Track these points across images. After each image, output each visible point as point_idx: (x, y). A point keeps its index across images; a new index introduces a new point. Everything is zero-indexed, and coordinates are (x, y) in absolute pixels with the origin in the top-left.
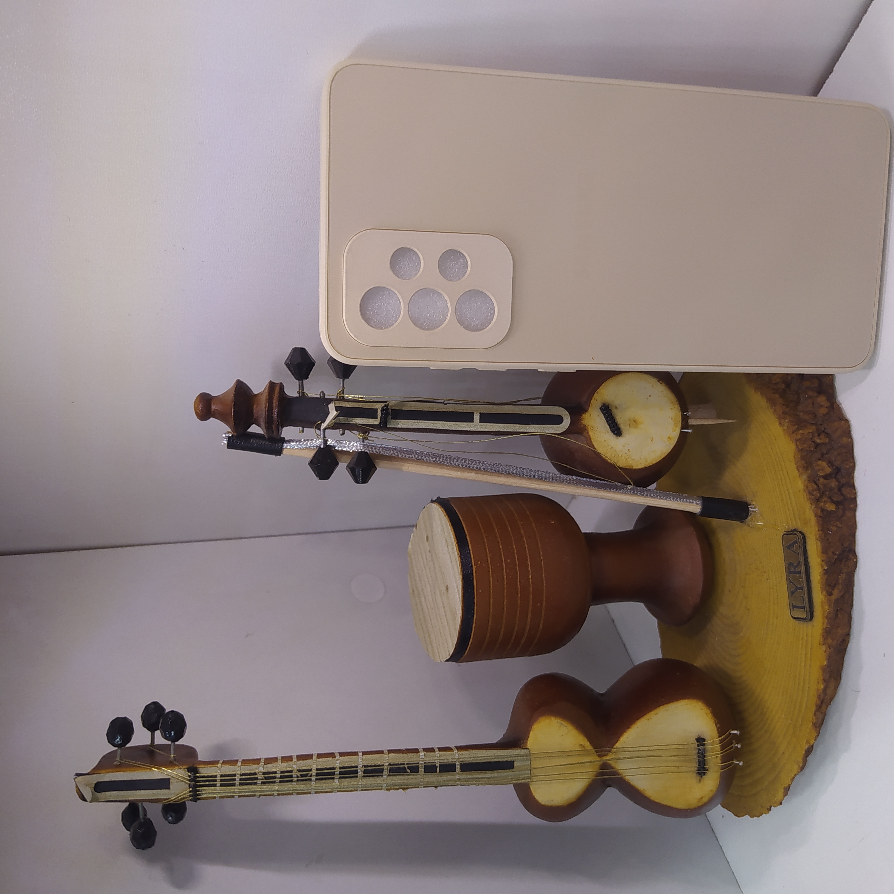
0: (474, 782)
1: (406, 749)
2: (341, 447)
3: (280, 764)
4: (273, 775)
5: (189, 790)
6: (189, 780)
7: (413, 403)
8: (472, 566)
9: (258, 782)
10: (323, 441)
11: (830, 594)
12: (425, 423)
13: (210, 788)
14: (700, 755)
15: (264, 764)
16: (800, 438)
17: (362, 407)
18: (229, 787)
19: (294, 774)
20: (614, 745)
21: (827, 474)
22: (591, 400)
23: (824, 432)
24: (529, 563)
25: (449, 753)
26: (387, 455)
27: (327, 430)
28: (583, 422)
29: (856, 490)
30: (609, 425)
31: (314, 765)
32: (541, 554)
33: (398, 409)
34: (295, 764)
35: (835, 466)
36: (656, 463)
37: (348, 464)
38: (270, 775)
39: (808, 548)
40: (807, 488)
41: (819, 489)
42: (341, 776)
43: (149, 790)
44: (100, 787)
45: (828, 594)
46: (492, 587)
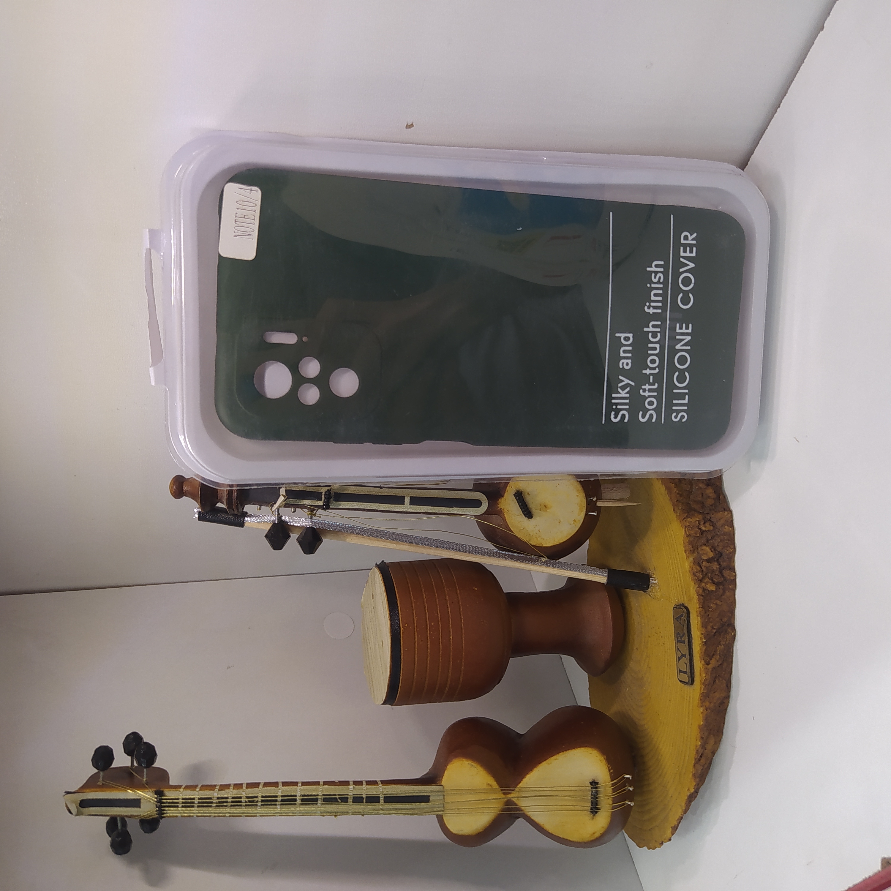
0: (394, 812)
1: (339, 782)
2: (292, 522)
3: (232, 790)
4: (225, 800)
5: (156, 809)
6: (156, 802)
7: (354, 487)
8: (400, 628)
9: (213, 805)
10: (277, 518)
11: (708, 663)
12: (363, 504)
13: (172, 809)
14: (593, 796)
15: (219, 790)
16: (689, 525)
17: (309, 490)
18: (188, 809)
19: (243, 800)
20: (518, 785)
21: (710, 558)
22: (507, 486)
23: (710, 520)
24: (451, 626)
25: (375, 786)
26: (331, 529)
27: (280, 509)
28: (499, 506)
29: (736, 573)
30: (521, 509)
31: (260, 792)
32: (462, 618)
33: (340, 492)
34: (243, 791)
35: (718, 551)
36: (563, 542)
37: (298, 537)
38: (223, 800)
39: (691, 621)
40: (692, 569)
41: (702, 570)
42: (282, 803)
43: (124, 808)
44: (84, 804)
45: (706, 663)
46: (416, 646)
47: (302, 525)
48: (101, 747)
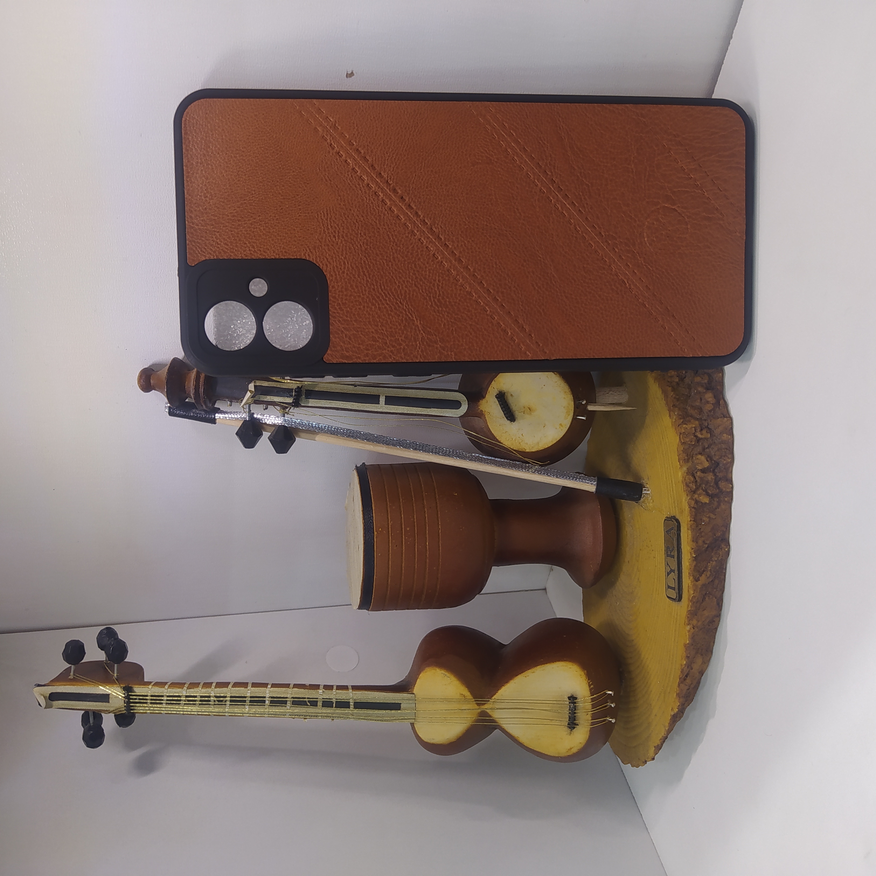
0: (363, 717)
1: (310, 685)
2: (265, 420)
3: (201, 689)
4: (193, 699)
5: (125, 705)
6: (124, 697)
7: (326, 384)
8: (374, 533)
9: (182, 703)
10: (248, 416)
11: (697, 580)
12: (336, 403)
13: (143, 705)
14: (570, 711)
15: (187, 689)
16: (684, 432)
17: (280, 387)
18: (157, 706)
19: (211, 699)
20: (492, 697)
21: (705, 468)
22: (489, 387)
23: (707, 427)
24: (427, 532)
25: (345, 691)
26: (304, 429)
27: (251, 405)
28: (479, 407)
29: (733, 485)
30: (503, 412)
31: (228, 692)
32: (440, 523)
33: (312, 389)
34: (213, 691)
35: (714, 461)
36: (548, 447)
37: (270, 435)
38: (191, 699)
39: (681, 535)
40: (685, 479)
41: (696, 481)
42: (250, 704)
43: (93, 702)
44: (54, 697)
45: (695, 579)
46: (390, 552)
47: (274, 423)
48: (72, 641)
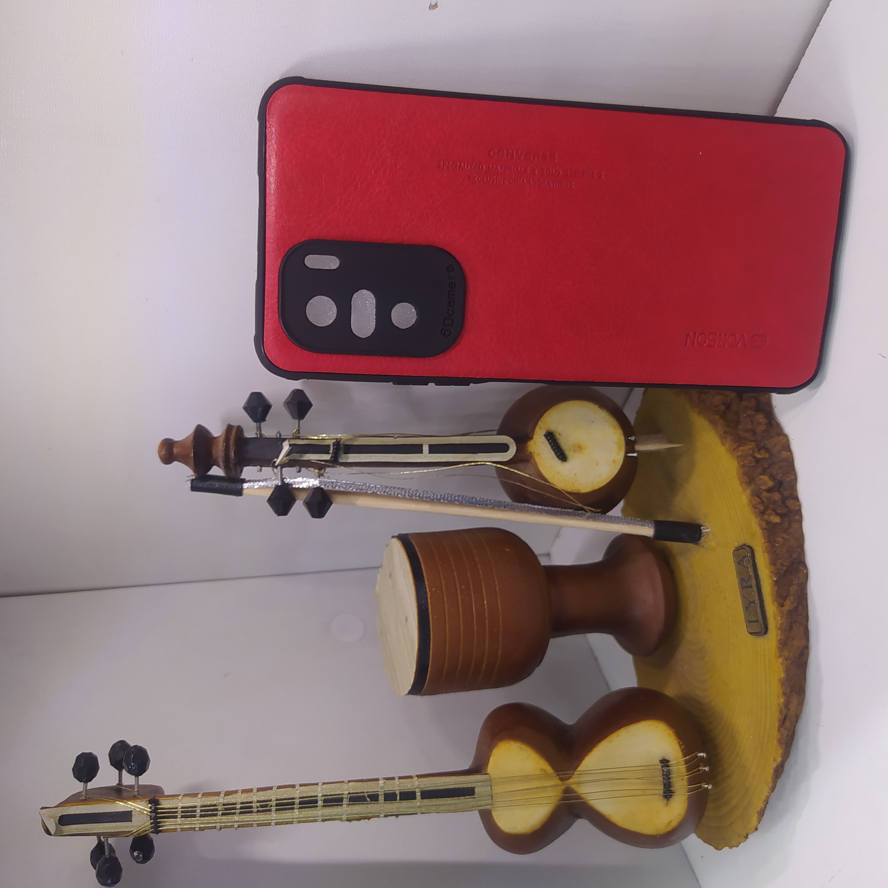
0: (434, 809)
1: (367, 779)
2: (298, 484)
3: (240, 795)
4: (233, 806)
5: (150, 822)
6: (150, 813)
7: (365, 438)
8: (426, 593)
9: (218, 814)
10: (281, 479)
11: (782, 605)
12: (376, 456)
13: (170, 819)
14: (665, 777)
15: (225, 796)
16: (741, 455)
17: (315, 444)
18: (189, 819)
19: (253, 804)
20: (577, 768)
21: (769, 488)
22: (535, 428)
23: (764, 448)
24: (484, 589)
25: (409, 780)
26: (342, 490)
27: (284, 469)
28: (528, 449)
29: (800, 502)
30: (554, 451)
31: (273, 796)
32: (496, 580)
33: (349, 444)
34: (255, 795)
35: (777, 479)
36: (604, 486)
37: (305, 500)
38: (230, 806)
39: (756, 561)
40: (751, 502)
41: (763, 502)
42: (300, 806)
43: (112, 823)
44: (64, 820)
45: (779, 605)
46: (447, 613)
47: (308, 485)
48: (83, 753)
